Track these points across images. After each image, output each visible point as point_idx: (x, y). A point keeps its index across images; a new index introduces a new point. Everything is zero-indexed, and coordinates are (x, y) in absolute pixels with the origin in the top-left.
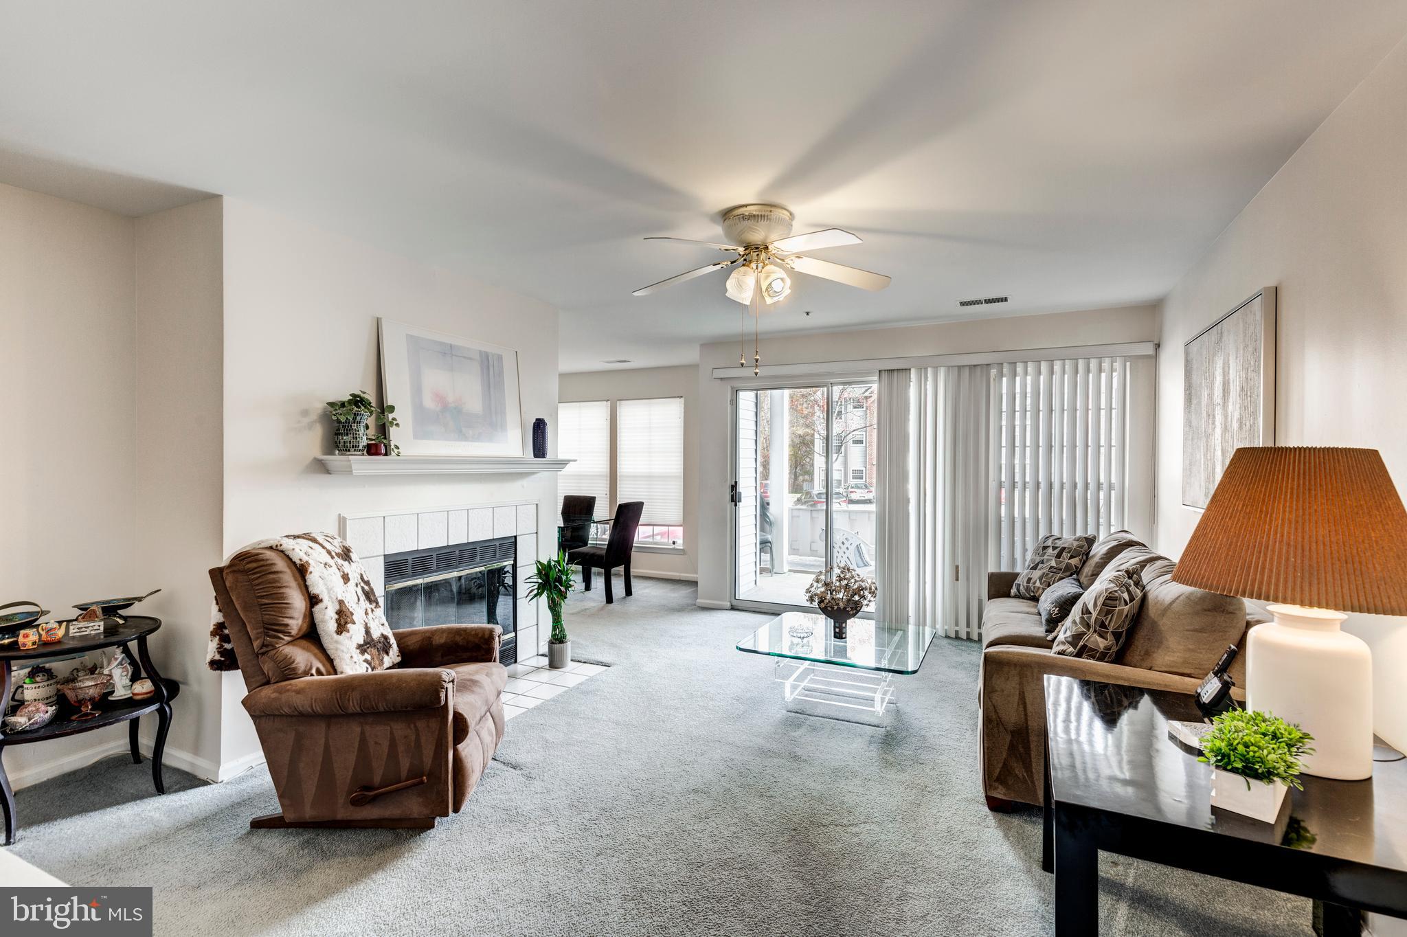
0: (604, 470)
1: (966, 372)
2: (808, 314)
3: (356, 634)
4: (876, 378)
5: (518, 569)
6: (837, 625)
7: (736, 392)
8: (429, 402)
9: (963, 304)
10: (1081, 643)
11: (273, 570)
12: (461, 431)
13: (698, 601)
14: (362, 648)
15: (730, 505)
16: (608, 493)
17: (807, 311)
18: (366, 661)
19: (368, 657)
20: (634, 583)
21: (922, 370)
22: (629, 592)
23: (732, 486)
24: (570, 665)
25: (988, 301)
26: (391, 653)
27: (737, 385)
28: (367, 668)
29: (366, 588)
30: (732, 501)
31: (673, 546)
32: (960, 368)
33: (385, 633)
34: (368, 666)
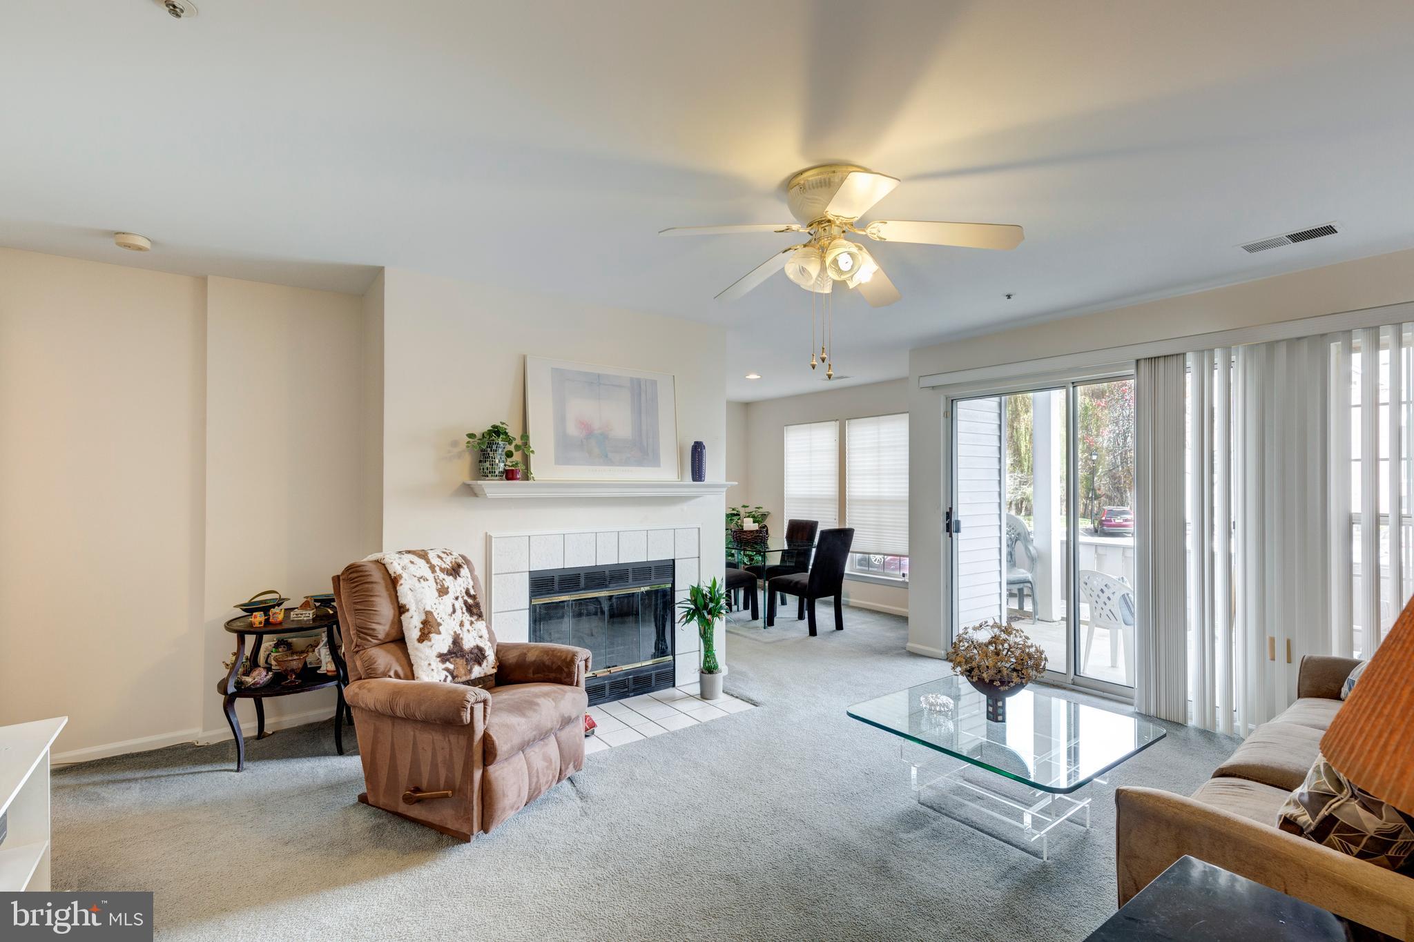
0: (834, 493)
1: (1282, 351)
2: (1009, 297)
3: (441, 642)
4: (1132, 371)
5: (676, 593)
6: (990, 702)
7: (953, 402)
8: (572, 430)
9: (1251, 249)
10: (1324, 812)
11: (368, 580)
12: (606, 456)
13: (909, 644)
14: (443, 658)
15: (943, 536)
16: (837, 518)
17: (1008, 292)
18: (447, 670)
19: (451, 666)
20: (846, 614)
21: (1205, 352)
22: (839, 626)
23: (947, 513)
24: (721, 698)
25: (1296, 238)
26: (485, 664)
27: (954, 393)
28: (447, 676)
29: (470, 601)
30: (947, 531)
31: (901, 579)
32: (1271, 346)
33: (481, 645)
34: (448, 674)
